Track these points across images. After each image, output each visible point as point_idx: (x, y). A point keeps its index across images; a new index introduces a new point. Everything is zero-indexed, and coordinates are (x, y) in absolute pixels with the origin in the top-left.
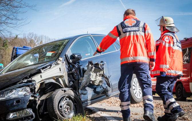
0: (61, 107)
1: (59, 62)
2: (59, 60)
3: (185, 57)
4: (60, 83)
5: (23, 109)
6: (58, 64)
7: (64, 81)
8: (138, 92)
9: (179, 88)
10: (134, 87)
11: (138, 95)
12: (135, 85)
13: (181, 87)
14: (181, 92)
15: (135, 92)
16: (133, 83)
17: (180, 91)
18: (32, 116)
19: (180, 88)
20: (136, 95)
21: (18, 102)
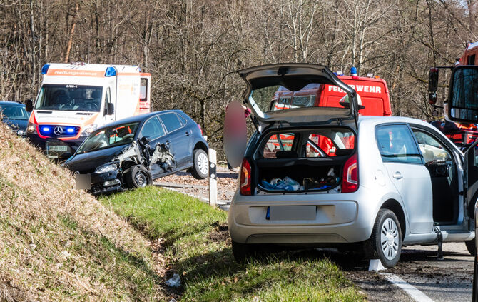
0: (137, 179)
1: (134, 144)
2: (133, 142)
4: (134, 160)
5: (114, 179)
6: (133, 146)
7: (138, 160)
8: (203, 168)
10: (199, 163)
12: (201, 161)
15: (200, 168)
16: (199, 159)
18: (119, 184)
20: (201, 171)
21: (110, 174)
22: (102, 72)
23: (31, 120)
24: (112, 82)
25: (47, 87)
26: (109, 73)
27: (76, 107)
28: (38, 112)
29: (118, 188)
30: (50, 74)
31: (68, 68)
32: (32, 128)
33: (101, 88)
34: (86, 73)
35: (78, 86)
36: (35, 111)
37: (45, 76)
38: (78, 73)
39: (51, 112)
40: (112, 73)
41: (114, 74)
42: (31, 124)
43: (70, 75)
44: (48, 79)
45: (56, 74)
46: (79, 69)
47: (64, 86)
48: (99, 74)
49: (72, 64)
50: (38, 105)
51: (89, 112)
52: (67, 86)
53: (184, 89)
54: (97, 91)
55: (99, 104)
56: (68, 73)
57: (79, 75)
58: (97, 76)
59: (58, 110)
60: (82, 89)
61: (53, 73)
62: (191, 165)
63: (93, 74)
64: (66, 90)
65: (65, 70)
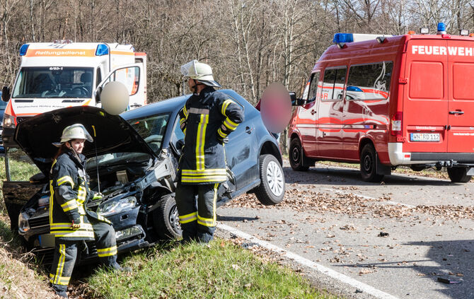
0: (172, 220)
1: (163, 156)
2: (162, 152)
3: (379, 82)
4: (166, 185)
5: (131, 226)
6: (162, 159)
7: (171, 183)
8: (276, 186)
9: (367, 153)
10: (269, 178)
11: (277, 190)
12: (271, 174)
13: (370, 152)
14: (372, 163)
15: (271, 185)
17: (369, 162)
18: (142, 235)
19: (370, 155)
21: (125, 217)
22: (92, 50)
23: (7, 111)
24: (104, 63)
25: (27, 71)
26: (100, 51)
27: (62, 94)
28: (16, 101)
29: (140, 242)
30: (31, 56)
31: (52, 48)
32: (9, 121)
33: (91, 69)
34: (73, 53)
35: (64, 67)
36: (13, 100)
37: (24, 58)
38: (63, 53)
39: (32, 101)
40: (103, 51)
41: (106, 53)
42: (8, 116)
43: (54, 55)
44: (27, 61)
45: (38, 55)
46: (64, 48)
47: (47, 69)
48: (88, 53)
49: (55, 42)
50: (17, 93)
51: (78, 99)
52: (51, 69)
53: (162, 75)
54: (87, 73)
55: (90, 89)
56: (51, 54)
57: (65, 55)
58: (86, 55)
59: (41, 97)
60: (69, 71)
61: (33, 54)
62: (256, 182)
63: (81, 53)
64: (50, 73)
65: (46, 50)
